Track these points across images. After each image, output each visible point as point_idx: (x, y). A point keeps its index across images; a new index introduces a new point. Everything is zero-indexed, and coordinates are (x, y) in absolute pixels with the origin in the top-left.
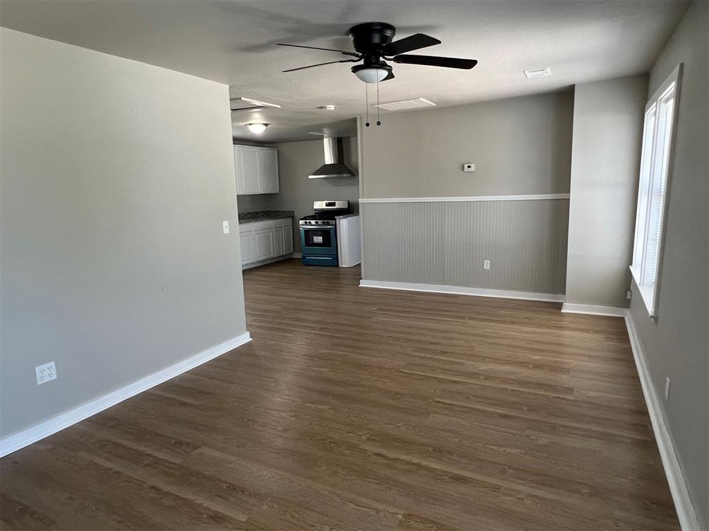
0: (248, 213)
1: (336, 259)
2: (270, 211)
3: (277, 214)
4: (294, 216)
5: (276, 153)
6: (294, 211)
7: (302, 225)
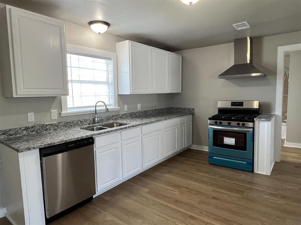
0: (155, 110)
1: (252, 164)
2: (172, 108)
3: (178, 110)
4: (194, 113)
5: (181, 59)
6: (194, 109)
7: (210, 124)
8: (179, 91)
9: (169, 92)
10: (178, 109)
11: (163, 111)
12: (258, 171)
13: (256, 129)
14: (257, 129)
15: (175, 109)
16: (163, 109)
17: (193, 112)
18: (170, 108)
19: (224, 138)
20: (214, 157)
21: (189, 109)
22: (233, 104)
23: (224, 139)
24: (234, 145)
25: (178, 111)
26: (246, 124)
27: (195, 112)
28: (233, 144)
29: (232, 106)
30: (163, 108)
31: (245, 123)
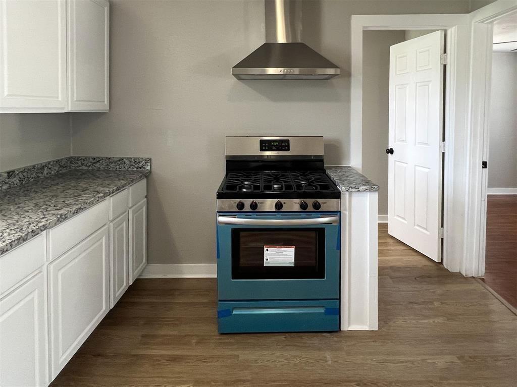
2: (78, 159)
3: (98, 165)
4: (150, 172)
5: (106, 9)
6: (150, 159)
7: (222, 213)
8: (102, 105)
9: (68, 108)
10: (96, 160)
11: (45, 172)
12: (349, 324)
13: (345, 215)
14: (347, 213)
15: (86, 162)
16: (43, 168)
17: (149, 168)
18: (71, 157)
19: (265, 249)
20: (235, 312)
21: (136, 161)
22: (265, 145)
23: (265, 252)
24: (293, 265)
25: (99, 170)
26: (324, 203)
27: (154, 169)
28: (290, 263)
29: (262, 150)
30: (44, 161)
31: (320, 200)
